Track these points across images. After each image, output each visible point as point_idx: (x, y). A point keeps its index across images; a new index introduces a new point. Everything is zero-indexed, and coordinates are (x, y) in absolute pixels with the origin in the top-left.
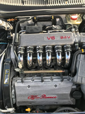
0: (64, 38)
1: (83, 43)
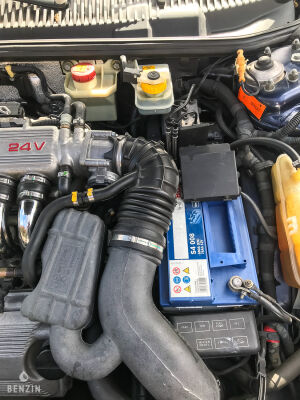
0: (21, 148)
1: (90, 170)
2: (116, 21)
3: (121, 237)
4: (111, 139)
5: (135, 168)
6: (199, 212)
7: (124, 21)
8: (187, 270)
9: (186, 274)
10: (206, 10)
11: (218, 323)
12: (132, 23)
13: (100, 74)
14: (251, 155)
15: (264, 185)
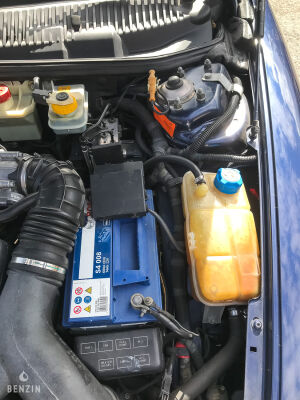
2: (31, 43)
3: (19, 260)
4: (16, 160)
5: (38, 189)
6: (109, 230)
7: (39, 42)
8: (89, 290)
9: (88, 294)
10: (121, 32)
11: (121, 342)
12: (47, 45)
13: (17, 95)
14: (165, 172)
15: (175, 202)
